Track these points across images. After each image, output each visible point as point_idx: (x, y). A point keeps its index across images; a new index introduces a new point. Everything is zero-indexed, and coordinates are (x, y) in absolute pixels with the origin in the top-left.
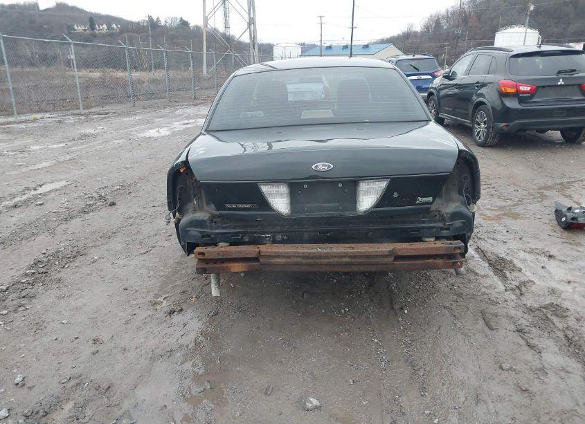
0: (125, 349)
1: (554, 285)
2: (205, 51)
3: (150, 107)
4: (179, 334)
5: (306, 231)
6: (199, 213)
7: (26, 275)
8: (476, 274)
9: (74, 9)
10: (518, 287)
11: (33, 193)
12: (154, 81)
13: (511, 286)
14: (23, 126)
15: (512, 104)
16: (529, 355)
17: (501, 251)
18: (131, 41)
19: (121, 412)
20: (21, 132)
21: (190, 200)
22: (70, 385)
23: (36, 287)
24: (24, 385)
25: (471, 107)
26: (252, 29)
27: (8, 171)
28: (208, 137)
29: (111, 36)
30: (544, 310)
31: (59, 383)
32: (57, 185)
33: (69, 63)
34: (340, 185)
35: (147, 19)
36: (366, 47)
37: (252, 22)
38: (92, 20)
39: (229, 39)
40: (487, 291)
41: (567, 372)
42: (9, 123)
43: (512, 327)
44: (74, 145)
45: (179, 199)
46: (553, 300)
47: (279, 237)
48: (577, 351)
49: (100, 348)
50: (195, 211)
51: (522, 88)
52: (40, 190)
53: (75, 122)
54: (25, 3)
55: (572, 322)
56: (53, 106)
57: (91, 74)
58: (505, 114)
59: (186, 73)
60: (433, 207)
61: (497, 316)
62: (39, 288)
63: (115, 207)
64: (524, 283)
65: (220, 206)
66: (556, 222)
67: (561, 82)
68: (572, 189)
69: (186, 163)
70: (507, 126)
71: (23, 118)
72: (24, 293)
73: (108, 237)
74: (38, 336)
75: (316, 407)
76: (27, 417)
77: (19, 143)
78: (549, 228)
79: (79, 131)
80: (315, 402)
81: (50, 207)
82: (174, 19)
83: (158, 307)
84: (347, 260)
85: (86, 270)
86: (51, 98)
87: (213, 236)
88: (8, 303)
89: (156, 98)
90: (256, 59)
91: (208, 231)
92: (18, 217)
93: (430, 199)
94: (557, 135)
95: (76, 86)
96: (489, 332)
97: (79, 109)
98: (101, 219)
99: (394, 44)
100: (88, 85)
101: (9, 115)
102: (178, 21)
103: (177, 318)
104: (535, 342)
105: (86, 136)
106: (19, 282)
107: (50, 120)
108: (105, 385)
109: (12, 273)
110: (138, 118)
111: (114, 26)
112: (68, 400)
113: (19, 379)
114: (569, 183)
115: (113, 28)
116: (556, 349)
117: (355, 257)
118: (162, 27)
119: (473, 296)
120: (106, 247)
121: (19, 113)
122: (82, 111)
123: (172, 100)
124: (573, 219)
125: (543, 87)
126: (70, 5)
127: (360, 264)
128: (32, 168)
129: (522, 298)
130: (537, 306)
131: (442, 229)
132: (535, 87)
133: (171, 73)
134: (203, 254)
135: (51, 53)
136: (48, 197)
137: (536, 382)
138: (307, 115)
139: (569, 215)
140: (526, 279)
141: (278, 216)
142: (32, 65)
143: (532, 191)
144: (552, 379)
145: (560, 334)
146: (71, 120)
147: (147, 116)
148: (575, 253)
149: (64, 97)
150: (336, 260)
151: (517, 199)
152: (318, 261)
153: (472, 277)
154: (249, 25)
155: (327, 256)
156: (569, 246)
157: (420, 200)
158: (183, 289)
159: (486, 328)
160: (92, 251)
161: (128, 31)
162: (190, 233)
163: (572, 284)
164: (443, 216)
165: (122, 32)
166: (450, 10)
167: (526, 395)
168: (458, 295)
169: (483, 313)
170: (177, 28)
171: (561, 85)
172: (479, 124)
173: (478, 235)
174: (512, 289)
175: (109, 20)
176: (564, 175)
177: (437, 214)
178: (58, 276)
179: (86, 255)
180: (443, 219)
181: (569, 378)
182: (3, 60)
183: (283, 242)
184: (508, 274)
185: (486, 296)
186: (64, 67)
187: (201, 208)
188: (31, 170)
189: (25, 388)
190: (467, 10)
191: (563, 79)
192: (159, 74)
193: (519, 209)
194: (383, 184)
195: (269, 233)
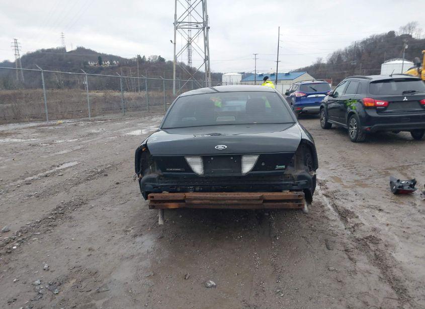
0: (106, 254)
1: (377, 226)
2: (174, 79)
3: (135, 116)
4: (138, 247)
5: (213, 185)
6: (152, 174)
7: (52, 214)
8: (328, 219)
9: (89, 51)
10: (353, 227)
11: (57, 168)
12: (139, 98)
13: (349, 226)
14: (51, 128)
15: (373, 114)
16: (348, 264)
17: (349, 206)
18: (125, 72)
19: (102, 285)
20: (50, 131)
21: (148, 167)
22: (74, 270)
23: (57, 221)
24: (48, 270)
25: (347, 116)
26: (207, 63)
27: (42, 156)
28: (162, 132)
29: (112, 69)
30: (365, 240)
31: (68, 269)
32: (71, 164)
33: (83, 87)
34: (232, 158)
35: (136, 57)
36: (288, 74)
37: (207, 59)
38: (101, 58)
39: (191, 70)
40: (333, 229)
41: (370, 273)
42: (43, 126)
43: (343, 248)
44: (83, 140)
45: (142, 166)
46: (373, 234)
47: (198, 189)
48: (380, 263)
49: (92, 253)
50: (150, 173)
51: (378, 103)
52: (61, 167)
53: (85, 125)
54: (57, 48)
55: (381, 247)
56: (71, 115)
57: (97, 94)
58: (368, 120)
59: (161, 94)
60: (286, 172)
61: (335, 242)
62: (59, 221)
63: (107, 177)
64: (357, 225)
65: (164, 170)
66: (390, 190)
67: (405, 99)
68: (409, 169)
69: (146, 145)
70: (370, 128)
71: (52, 122)
72: (50, 224)
73: (101, 194)
74: (57, 246)
75: (213, 286)
76: (50, 285)
77: (49, 139)
78: (384, 193)
79: (87, 131)
80: (213, 283)
81: (67, 177)
82: (155, 57)
83: (128, 233)
84: (236, 202)
85: (87, 212)
86: (71, 110)
87: (159, 187)
88: (41, 229)
89: (139, 110)
90: (210, 84)
91: (157, 184)
92: (47, 182)
93: (284, 167)
94: (408, 134)
95: (87, 102)
96: (327, 251)
97: (88, 117)
98: (97, 184)
99: (308, 73)
100: (95, 101)
101: (43, 121)
102: (157, 58)
103: (138, 239)
104: (355, 257)
105: (91, 134)
106: (47, 218)
107: (69, 124)
108: (94, 271)
109: (44, 213)
110: (127, 123)
111: (115, 62)
112: (73, 278)
113: (46, 266)
114: (408, 165)
115: (114, 64)
116: (367, 261)
117: (240, 200)
118: (147, 62)
119: (322, 232)
120: (99, 200)
121: (50, 120)
122: (90, 118)
123: (150, 111)
124: (399, 187)
125: (393, 102)
126: (86, 48)
127: (243, 204)
128: (57, 154)
129: (354, 233)
130: (362, 237)
131: (293, 185)
132: (387, 102)
133: (150, 93)
134: (153, 197)
135: (72, 80)
136: (66, 171)
137: (348, 277)
138: (220, 119)
139: (398, 184)
140: (360, 222)
141: (196, 176)
142: (59, 88)
143: (380, 170)
144: (359, 276)
145: (372, 254)
146: (82, 124)
147: (132, 122)
148: (397, 208)
149: (79, 109)
150: (229, 202)
151: (368, 176)
152: (219, 202)
153: (325, 221)
154: (205, 60)
155: (224, 199)
156: (394, 204)
157: (278, 167)
158: (144, 224)
159: (326, 249)
160: (91, 201)
161: (123, 65)
162: (147, 186)
163: (389, 226)
164: (293, 177)
165: (119, 66)
166: (348, 49)
167: (340, 283)
168: (313, 231)
169: (326, 240)
170: (156, 63)
171: (405, 101)
172: (352, 127)
173: (336, 197)
174: (350, 228)
175: (111, 58)
176: (406, 161)
177: (289, 176)
178: (70, 215)
179: (87, 204)
180: (293, 179)
181: (369, 276)
182: (42, 86)
183: (200, 191)
184: (349, 220)
185: (331, 232)
186: (80, 89)
187: (153, 171)
188: (57, 155)
189: (49, 271)
190: (360, 49)
191: (407, 97)
192: (143, 94)
193: (369, 182)
194: (256, 158)
195: (192, 186)
